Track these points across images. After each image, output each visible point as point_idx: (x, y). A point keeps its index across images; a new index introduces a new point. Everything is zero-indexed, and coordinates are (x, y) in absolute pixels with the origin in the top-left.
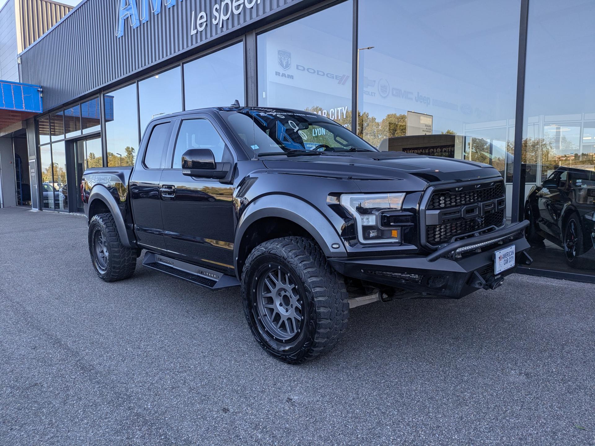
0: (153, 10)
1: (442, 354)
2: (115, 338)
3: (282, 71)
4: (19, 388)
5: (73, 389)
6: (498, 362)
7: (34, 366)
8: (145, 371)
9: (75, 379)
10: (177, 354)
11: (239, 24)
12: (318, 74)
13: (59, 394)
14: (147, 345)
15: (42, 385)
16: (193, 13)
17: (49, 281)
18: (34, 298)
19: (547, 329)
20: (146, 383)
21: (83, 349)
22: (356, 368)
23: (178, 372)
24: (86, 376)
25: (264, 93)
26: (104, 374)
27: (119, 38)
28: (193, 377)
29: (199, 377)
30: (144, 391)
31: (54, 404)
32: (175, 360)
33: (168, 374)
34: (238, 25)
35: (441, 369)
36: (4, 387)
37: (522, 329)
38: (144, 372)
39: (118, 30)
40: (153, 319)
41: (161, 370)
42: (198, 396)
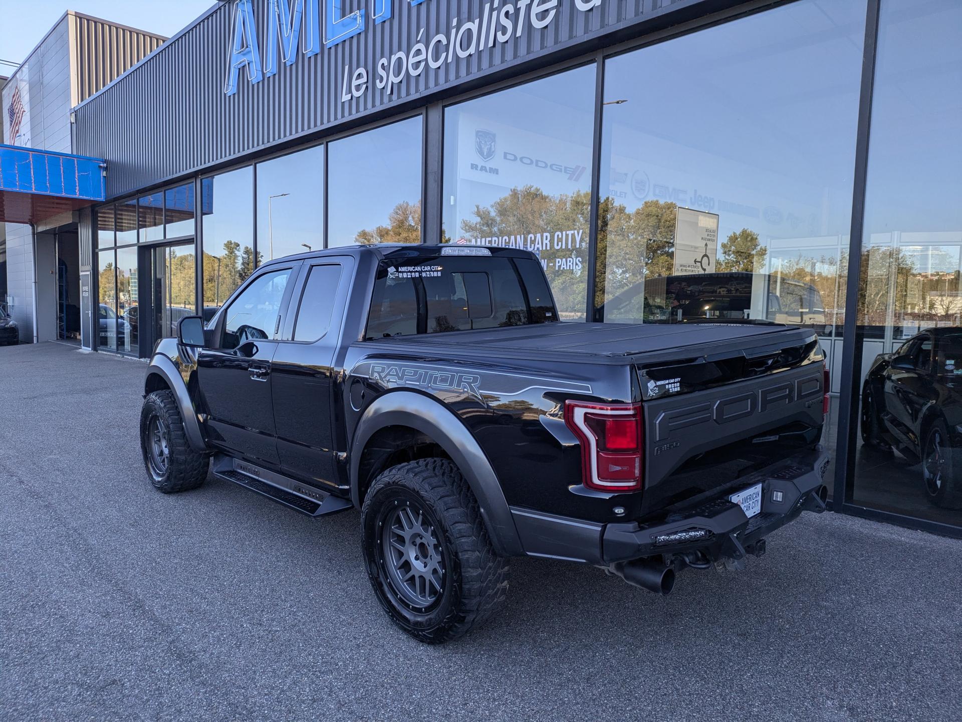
0: (285, 59)
1: (720, 665)
2: (223, 603)
3: (480, 163)
4: (89, 687)
5: (168, 694)
6: (808, 684)
7: (108, 647)
8: (271, 666)
9: (169, 675)
10: (317, 639)
11: (417, 91)
12: (537, 165)
13: (148, 700)
14: (273, 620)
15: (123, 684)
16: (347, 68)
17: (119, 491)
18: (99, 523)
19: (887, 626)
20: (273, 688)
21: (177, 621)
22: (587, 683)
23: (319, 671)
24: (185, 672)
25: (452, 197)
26: (212, 669)
27: (230, 96)
28: (343, 682)
29: (352, 682)
30: (271, 703)
31: (143, 718)
32: (314, 650)
33: (305, 674)
34: (416, 93)
35: (718, 691)
36: (69, 684)
37: (846, 622)
38: (270, 669)
39: (228, 85)
40: (278, 571)
41: (295, 667)
42: (351, 718)
